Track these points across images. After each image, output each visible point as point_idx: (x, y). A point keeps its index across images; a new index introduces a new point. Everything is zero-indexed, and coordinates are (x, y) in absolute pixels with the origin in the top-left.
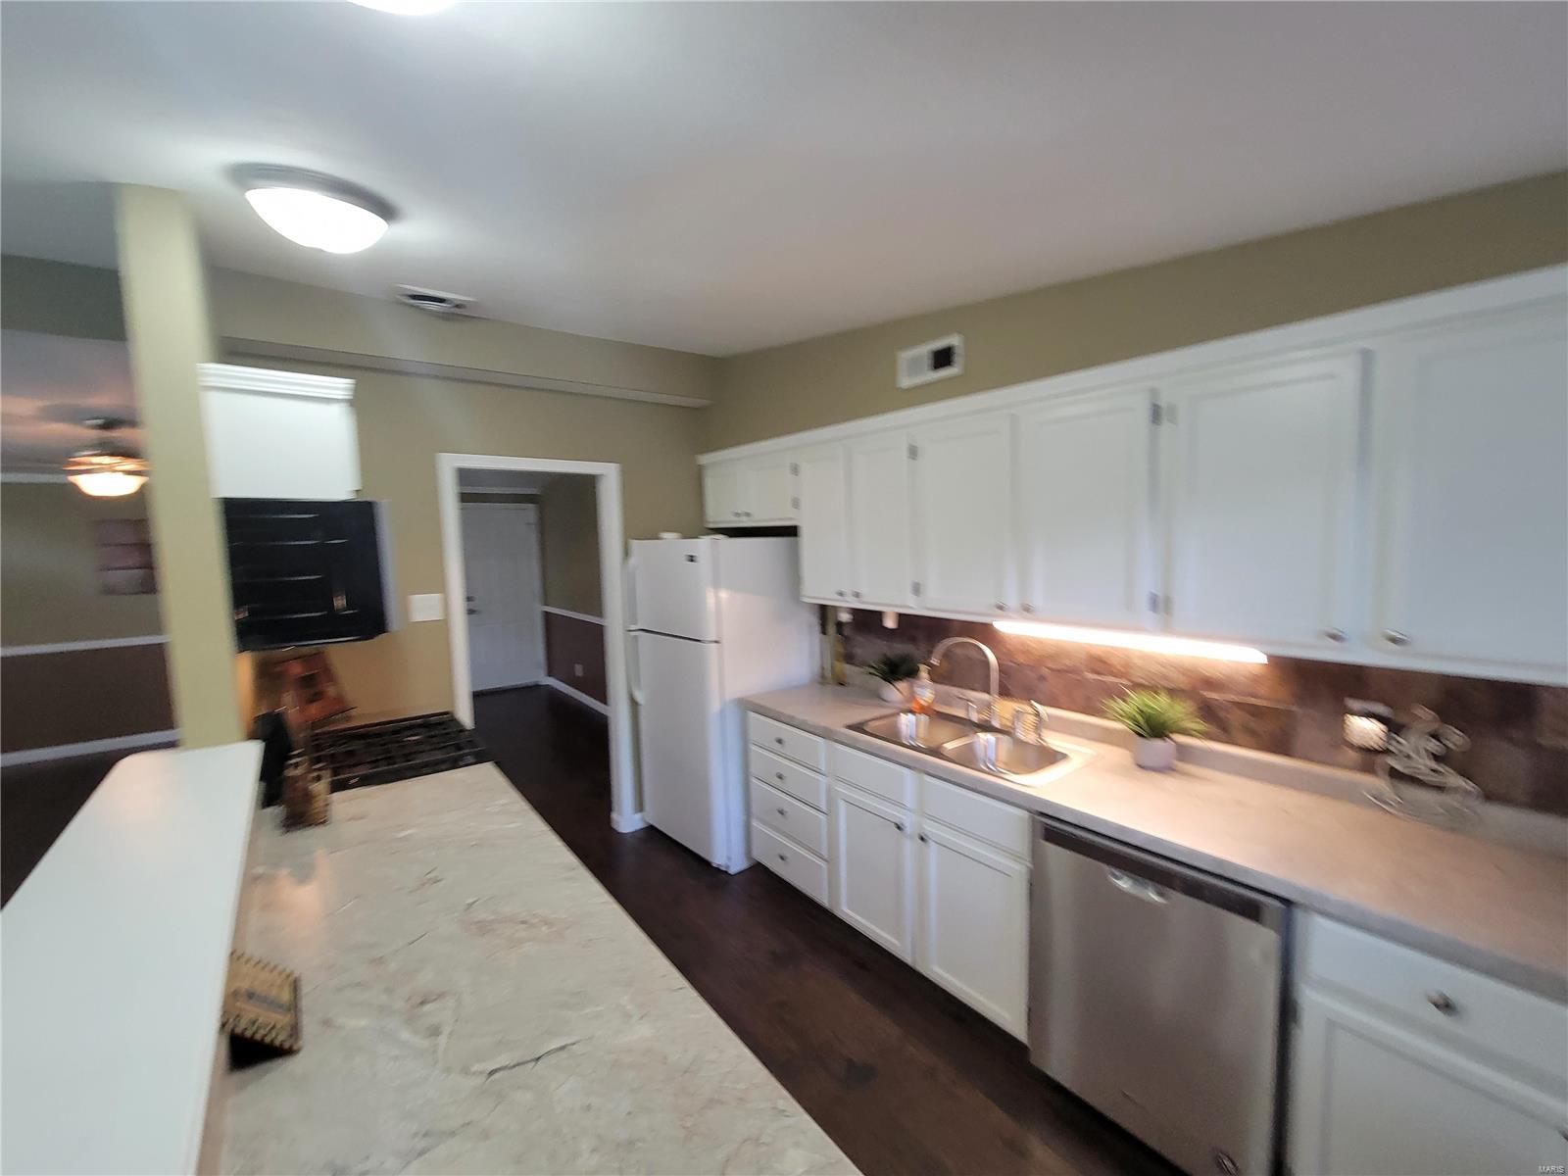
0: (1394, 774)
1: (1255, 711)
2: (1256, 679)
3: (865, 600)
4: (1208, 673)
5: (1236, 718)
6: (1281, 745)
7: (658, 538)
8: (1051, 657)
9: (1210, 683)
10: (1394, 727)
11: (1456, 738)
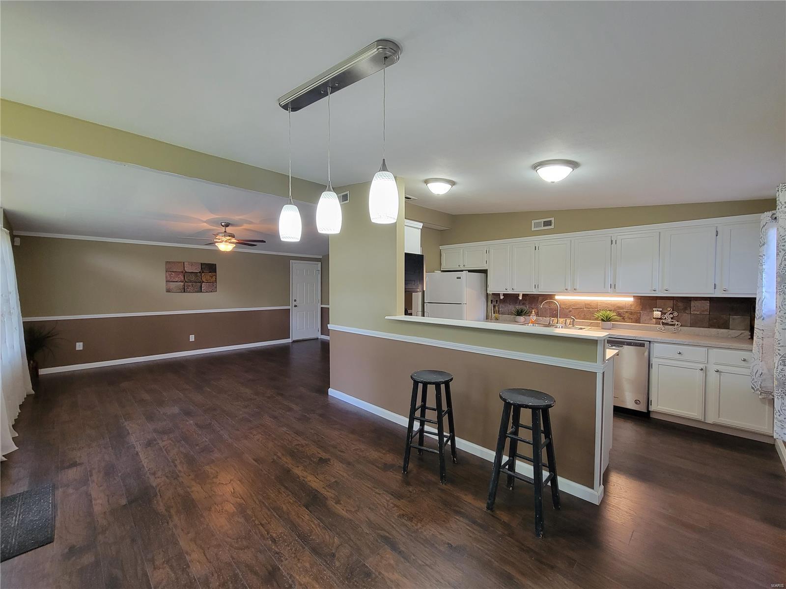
0: (663, 324)
1: (631, 313)
2: (631, 305)
3: (515, 290)
4: (621, 305)
5: (627, 315)
6: (638, 321)
7: (434, 272)
8: (574, 305)
9: (619, 308)
10: (663, 313)
11: (676, 314)
